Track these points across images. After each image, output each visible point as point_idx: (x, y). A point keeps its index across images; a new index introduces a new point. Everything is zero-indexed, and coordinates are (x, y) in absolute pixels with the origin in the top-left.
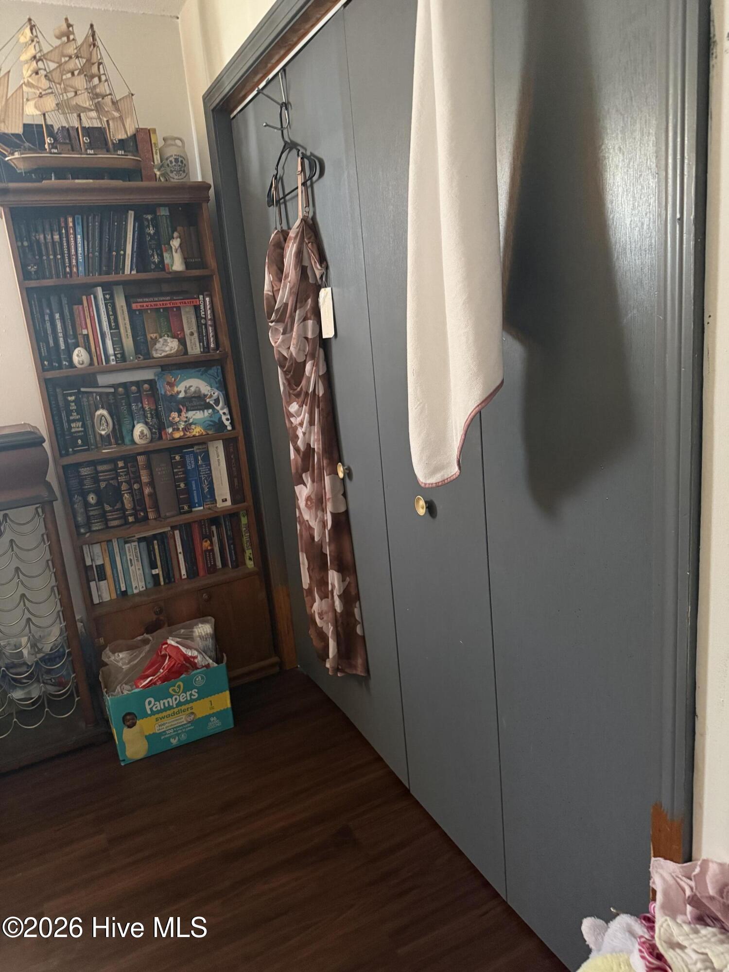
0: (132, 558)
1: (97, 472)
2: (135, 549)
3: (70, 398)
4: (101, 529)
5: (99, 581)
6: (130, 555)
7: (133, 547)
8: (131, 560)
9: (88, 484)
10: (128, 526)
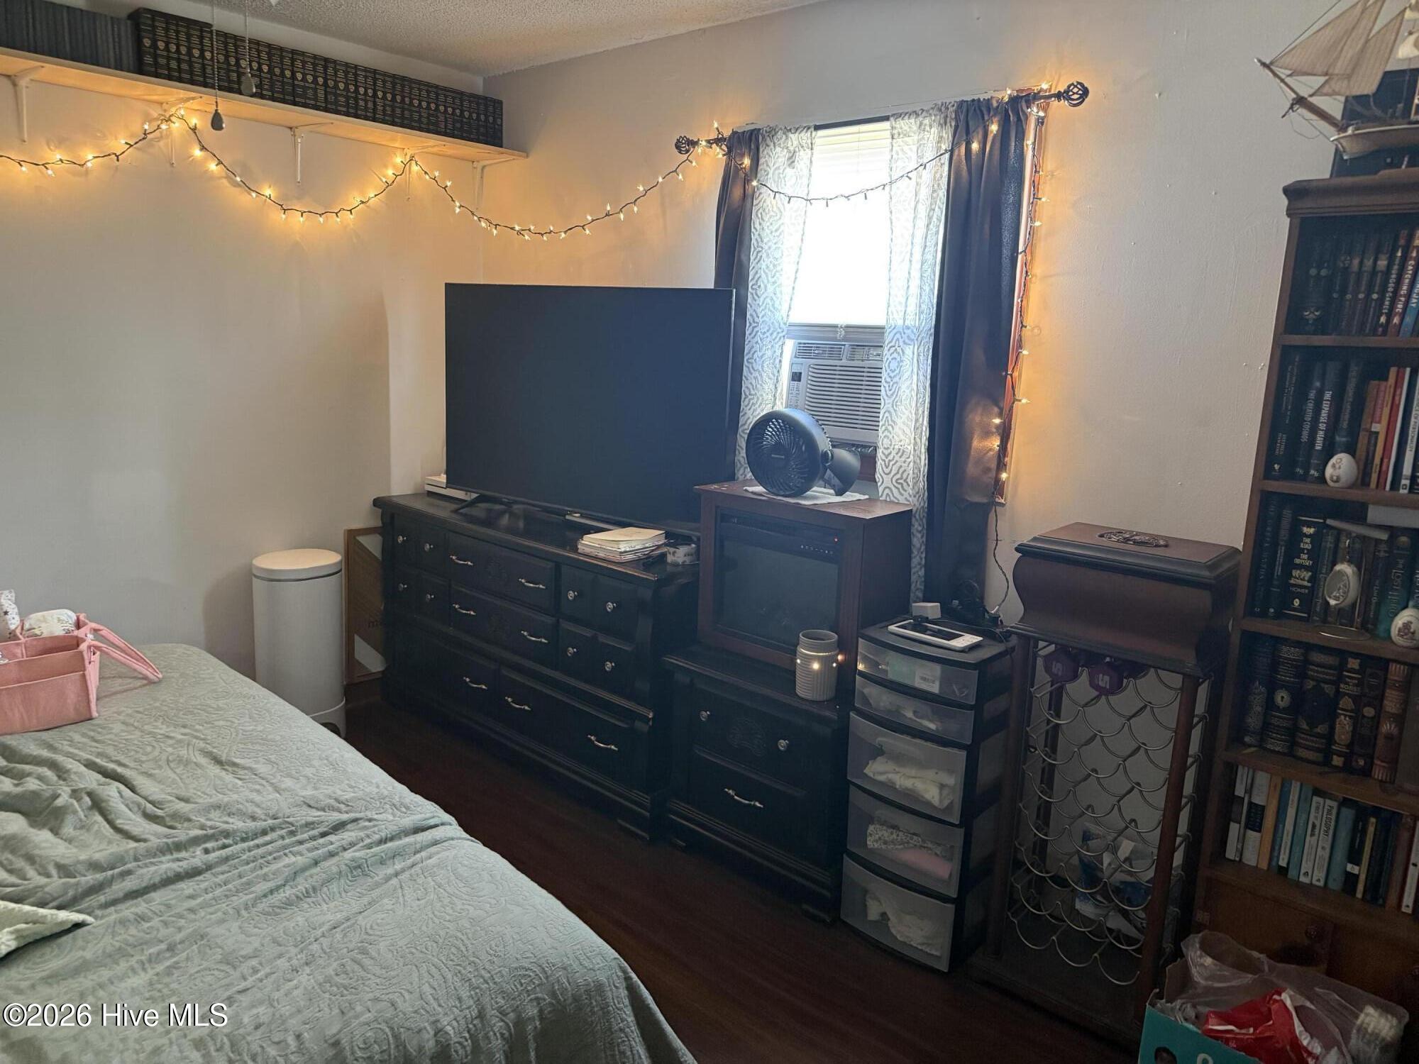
0: (1317, 824)
1: (1307, 662)
2: (1329, 812)
3: (1305, 530)
4: (1278, 752)
5: (1247, 827)
6: (1316, 818)
7: (1326, 807)
8: (1314, 826)
9: (1285, 675)
10: (1326, 769)
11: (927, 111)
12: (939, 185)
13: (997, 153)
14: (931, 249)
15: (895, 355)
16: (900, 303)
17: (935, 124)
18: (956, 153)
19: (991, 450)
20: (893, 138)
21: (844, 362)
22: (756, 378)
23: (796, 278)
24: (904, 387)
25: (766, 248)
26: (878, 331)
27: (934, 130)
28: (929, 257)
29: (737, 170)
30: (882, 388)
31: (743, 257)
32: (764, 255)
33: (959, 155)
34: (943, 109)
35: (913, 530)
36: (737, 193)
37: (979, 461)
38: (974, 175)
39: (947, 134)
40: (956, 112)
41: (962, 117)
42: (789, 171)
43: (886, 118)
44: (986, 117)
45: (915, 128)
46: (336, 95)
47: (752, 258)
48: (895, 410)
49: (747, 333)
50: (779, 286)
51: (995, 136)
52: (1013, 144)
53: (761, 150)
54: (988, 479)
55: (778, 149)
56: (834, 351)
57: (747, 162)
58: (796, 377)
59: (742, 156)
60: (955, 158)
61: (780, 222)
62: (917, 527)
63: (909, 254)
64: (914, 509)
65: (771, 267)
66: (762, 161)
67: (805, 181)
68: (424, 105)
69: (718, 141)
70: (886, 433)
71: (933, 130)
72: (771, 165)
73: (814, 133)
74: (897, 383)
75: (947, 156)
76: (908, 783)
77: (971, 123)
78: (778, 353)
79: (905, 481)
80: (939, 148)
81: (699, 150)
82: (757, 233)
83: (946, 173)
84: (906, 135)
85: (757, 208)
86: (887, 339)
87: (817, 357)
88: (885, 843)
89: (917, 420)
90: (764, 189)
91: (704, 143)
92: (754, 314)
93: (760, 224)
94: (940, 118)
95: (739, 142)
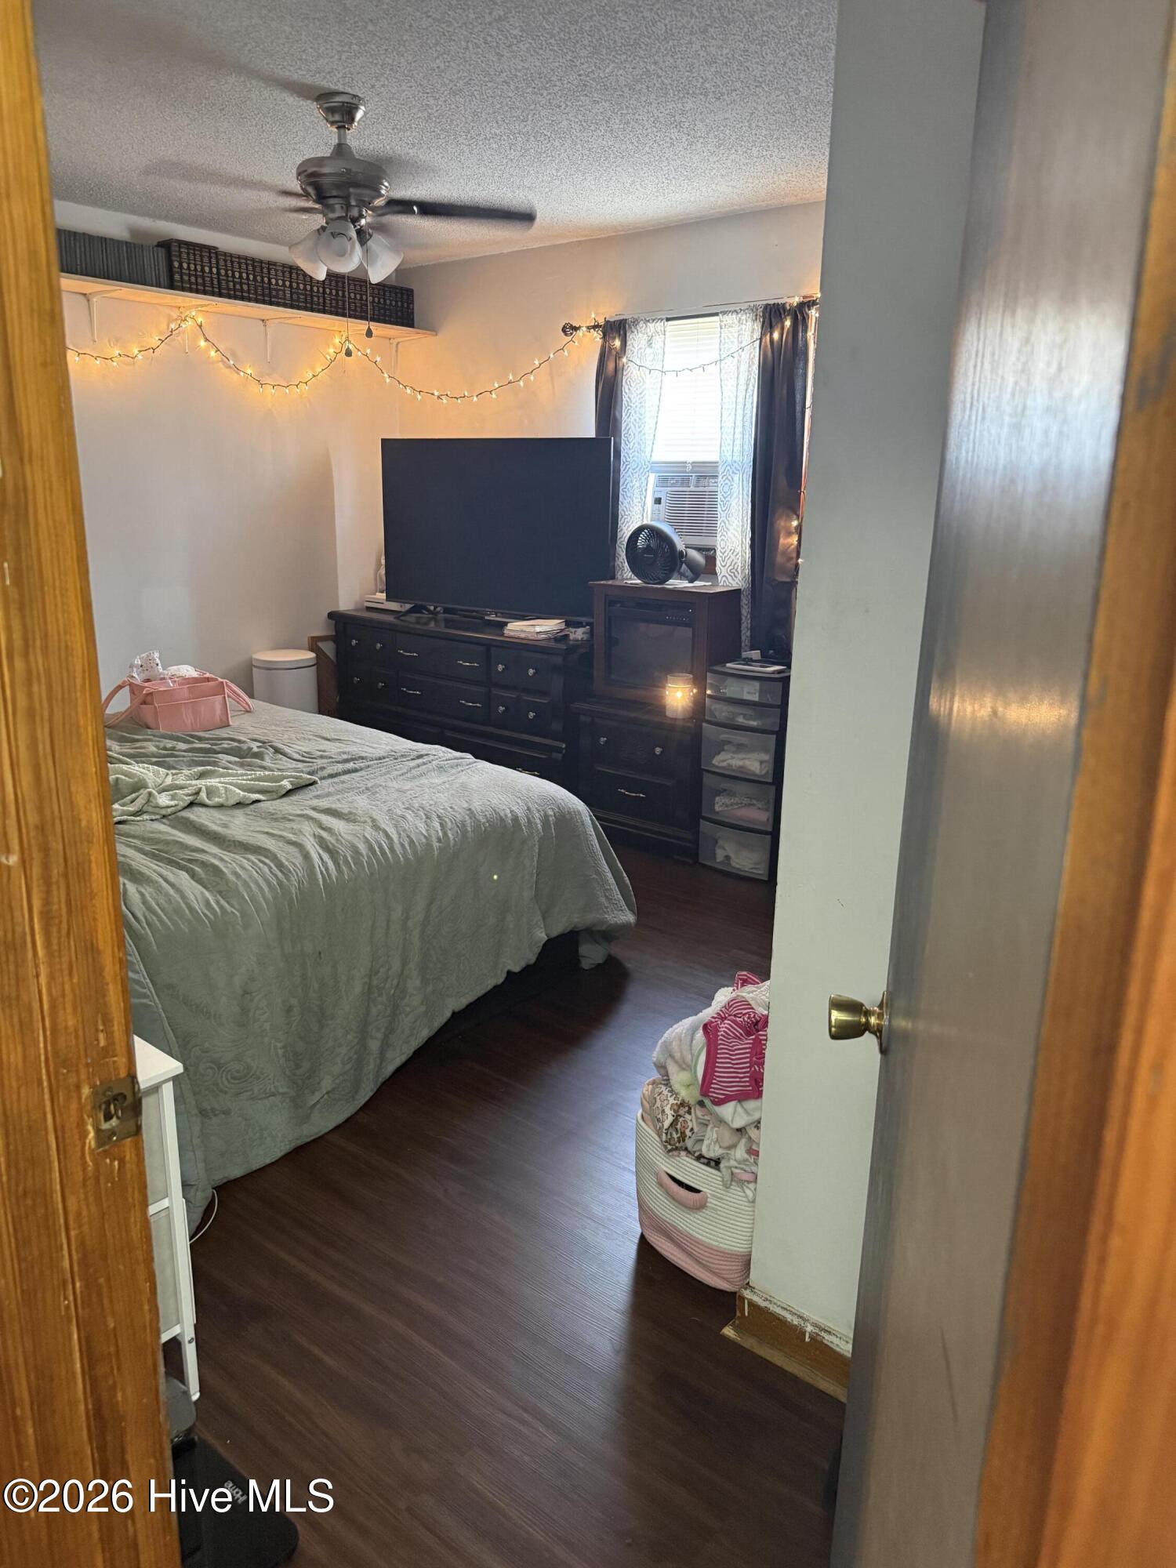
11: (744, 311)
12: (753, 362)
13: (790, 340)
14: (748, 406)
15: (727, 481)
16: (729, 445)
17: (749, 320)
18: (763, 341)
19: (792, 544)
20: (721, 328)
21: (692, 488)
22: (629, 503)
23: (656, 428)
24: (734, 504)
25: (634, 406)
26: (714, 465)
27: (750, 323)
28: (748, 412)
29: (610, 349)
30: (719, 506)
31: (617, 414)
32: (633, 412)
33: (766, 342)
34: (754, 310)
35: (742, 604)
36: (611, 366)
37: (784, 553)
38: (776, 357)
39: (758, 326)
40: (763, 312)
41: (767, 315)
42: (649, 350)
43: (716, 314)
44: (783, 316)
45: (736, 321)
46: (298, 294)
47: (624, 414)
48: (728, 521)
49: (622, 469)
50: (644, 434)
51: (788, 329)
52: (800, 334)
53: (628, 335)
54: (791, 565)
55: (640, 335)
56: (685, 481)
57: (617, 343)
58: (658, 501)
59: (614, 339)
60: (763, 344)
61: (643, 388)
62: (745, 601)
63: (734, 410)
64: (743, 589)
65: (638, 420)
66: (628, 343)
67: (660, 357)
68: (358, 296)
69: (595, 327)
70: (723, 537)
71: (748, 324)
72: (636, 346)
73: (666, 323)
74: (728, 501)
75: (758, 342)
76: (740, 763)
77: (773, 320)
78: (644, 484)
79: (736, 570)
80: (752, 337)
81: (580, 333)
82: (626, 396)
83: (757, 354)
84: (731, 327)
85: (626, 377)
86: (720, 470)
87: (673, 485)
88: (727, 806)
89: (743, 526)
90: (630, 364)
91: (584, 329)
92: (626, 455)
93: (629, 389)
94: (752, 316)
95: (612, 329)
